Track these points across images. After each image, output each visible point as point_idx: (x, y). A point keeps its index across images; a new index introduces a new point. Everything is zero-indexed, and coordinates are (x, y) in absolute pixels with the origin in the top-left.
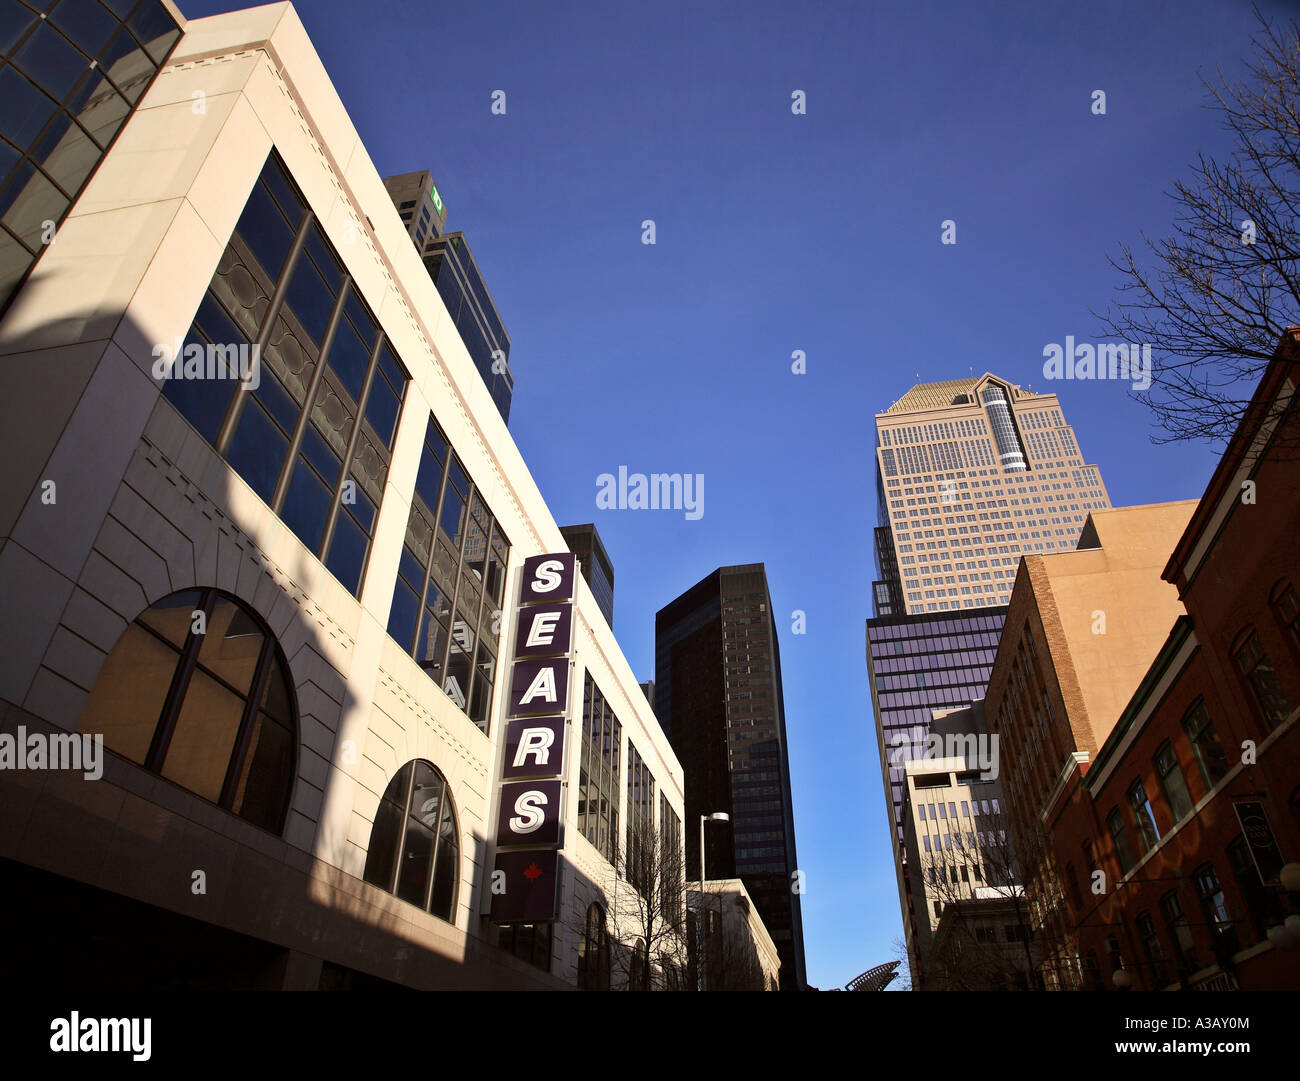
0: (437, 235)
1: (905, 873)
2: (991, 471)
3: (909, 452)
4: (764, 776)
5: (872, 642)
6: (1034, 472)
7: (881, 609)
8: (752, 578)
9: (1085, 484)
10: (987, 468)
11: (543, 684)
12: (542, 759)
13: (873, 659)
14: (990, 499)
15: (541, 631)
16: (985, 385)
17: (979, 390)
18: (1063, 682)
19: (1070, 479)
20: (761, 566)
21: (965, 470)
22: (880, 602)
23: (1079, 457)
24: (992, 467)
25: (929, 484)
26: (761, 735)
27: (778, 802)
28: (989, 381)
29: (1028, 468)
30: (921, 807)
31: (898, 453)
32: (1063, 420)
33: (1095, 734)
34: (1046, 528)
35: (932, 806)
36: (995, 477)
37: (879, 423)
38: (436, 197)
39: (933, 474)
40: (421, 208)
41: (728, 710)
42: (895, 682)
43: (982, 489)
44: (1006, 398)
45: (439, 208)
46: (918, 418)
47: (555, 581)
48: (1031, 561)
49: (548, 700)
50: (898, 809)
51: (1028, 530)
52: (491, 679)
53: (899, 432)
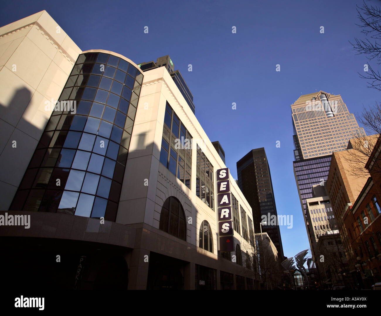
0: (172, 72)
1: (308, 227)
2: (324, 118)
3: (301, 114)
4: (269, 204)
5: (295, 167)
6: (336, 117)
7: (296, 157)
8: (261, 152)
9: (350, 119)
10: (323, 117)
11: (225, 199)
12: (227, 216)
13: (295, 172)
14: (324, 125)
15: (223, 187)
16: (320, 94)
17: (319, 96)
18: (345, 184)
19: (346, 118)
20: (263, 148)
21: (317, 118)
22: (296, 155)
23: (348, 112)
24: (324, 116)
25: (307, 123)
26: (267, 193)
27: (273, 210)
28: (321, 93)
29: (334, 116)
30: (311, 211)
31: (298, 115)
32: (343, 102)
33: (354, 196)
34: (340, 132)
35: (314, 210)
36: (325, 119)
37: (292, 107)
38: (171, 62)
39: (308, 120)
40: (168, 65)
41: (258, 187)
42: (302, 177)
43: (322, 123)
44: (326, 97)
45: (172, 64)
46: (302, 105)
47: (225, 175)
48: (335, 153)
49: (227, 203)
50: (305, 211)
51: (335, 133)
52: (213, 198)
53: (298, 109)
